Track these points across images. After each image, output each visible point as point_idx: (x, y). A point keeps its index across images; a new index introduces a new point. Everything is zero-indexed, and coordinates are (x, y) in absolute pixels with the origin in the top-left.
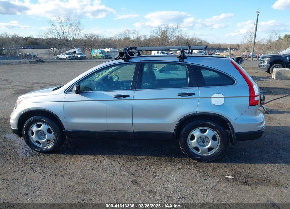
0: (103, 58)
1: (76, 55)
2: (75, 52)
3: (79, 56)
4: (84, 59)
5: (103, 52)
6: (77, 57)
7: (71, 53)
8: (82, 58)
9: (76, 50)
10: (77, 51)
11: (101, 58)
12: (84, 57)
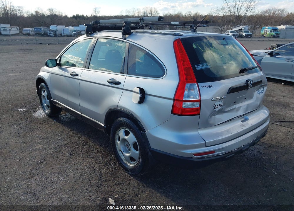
0: (273, 37)
1: (241, 33)
2: (241, 29)
3: (244, 34)
4: (250, 38)
5: (275, 30)
6: (242, 35)
7: (237, 31)
8: (247, 36)
9: (242, 27)
10: (243, 29)
11: (271, 37)
12: (249, 36)
